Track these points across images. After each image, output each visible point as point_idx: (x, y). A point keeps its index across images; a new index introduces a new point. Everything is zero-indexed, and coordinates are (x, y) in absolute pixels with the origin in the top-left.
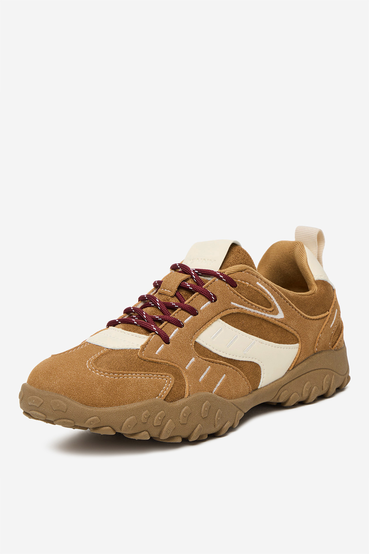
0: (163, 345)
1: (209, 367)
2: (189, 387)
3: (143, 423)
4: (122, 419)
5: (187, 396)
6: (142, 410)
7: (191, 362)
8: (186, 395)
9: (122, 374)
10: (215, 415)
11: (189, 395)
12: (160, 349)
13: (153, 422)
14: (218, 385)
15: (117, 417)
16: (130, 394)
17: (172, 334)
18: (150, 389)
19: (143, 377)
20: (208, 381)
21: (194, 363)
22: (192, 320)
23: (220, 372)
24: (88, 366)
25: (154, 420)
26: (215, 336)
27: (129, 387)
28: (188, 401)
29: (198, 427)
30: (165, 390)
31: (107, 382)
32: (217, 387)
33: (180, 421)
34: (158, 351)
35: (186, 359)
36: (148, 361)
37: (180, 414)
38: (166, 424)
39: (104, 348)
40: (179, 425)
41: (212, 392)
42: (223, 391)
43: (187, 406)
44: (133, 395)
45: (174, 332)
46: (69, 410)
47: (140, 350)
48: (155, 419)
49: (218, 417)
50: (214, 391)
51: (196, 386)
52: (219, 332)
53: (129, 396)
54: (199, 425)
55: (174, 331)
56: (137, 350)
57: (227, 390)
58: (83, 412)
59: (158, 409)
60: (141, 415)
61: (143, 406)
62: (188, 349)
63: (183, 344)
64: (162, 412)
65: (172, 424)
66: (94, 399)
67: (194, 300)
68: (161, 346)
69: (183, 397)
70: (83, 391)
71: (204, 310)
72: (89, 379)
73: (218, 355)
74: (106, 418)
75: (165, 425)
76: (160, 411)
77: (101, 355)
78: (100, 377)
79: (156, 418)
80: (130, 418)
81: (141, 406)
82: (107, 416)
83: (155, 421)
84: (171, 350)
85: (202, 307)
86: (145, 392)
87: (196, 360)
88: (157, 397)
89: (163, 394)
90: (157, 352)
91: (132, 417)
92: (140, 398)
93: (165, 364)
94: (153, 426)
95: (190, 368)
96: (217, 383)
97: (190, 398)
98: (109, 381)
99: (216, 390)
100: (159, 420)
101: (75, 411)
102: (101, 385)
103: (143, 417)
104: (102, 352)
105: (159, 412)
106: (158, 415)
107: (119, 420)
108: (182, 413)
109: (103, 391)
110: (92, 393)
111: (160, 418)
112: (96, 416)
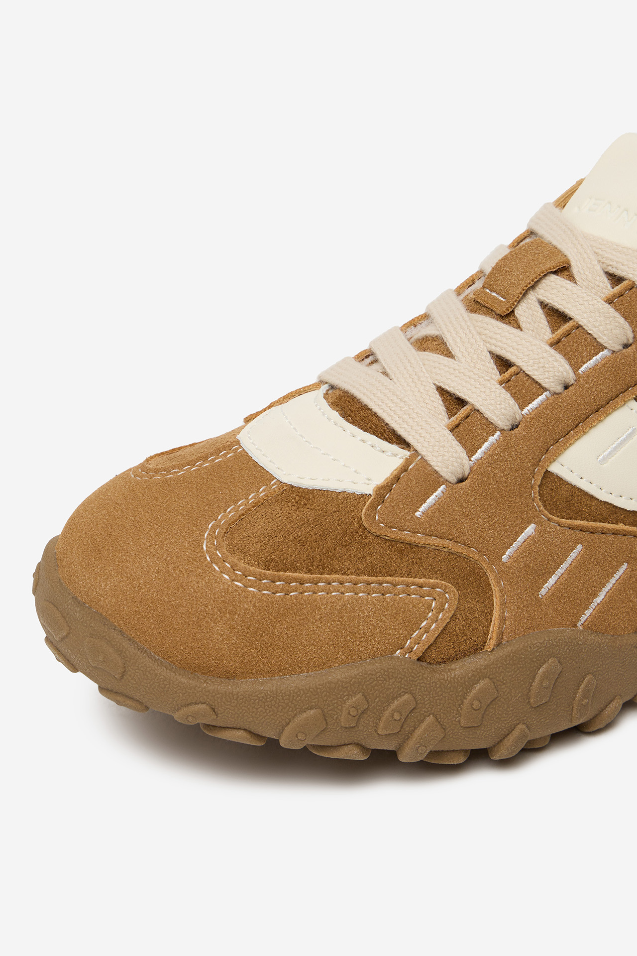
0: (443, 486)
1: (579, 547)
2: (503, 620)
3: (346, 728)
4: (280, 716)
5: (492, 648)
6: (345, 692)
7: (521, 538)
8: (491, 643)
9: (296, 582)
10: (575, 694)
11: (499, 644)
12: (431, 500)
13: (377, 724)
14: (598, 600)
15: (266, 710)
16: (313, 645)
17: (479, 451)
18: (378, 630)
19: (362, 592)
20: (566, 595)
21: (532, 541)
22: (546, 409)
23: (610, 559)
24: (207, 546)
25: (380, 720)
26: (610, 453)
27: (313, 623)
28: (493, 663)
29: (516, 733)
30: (426, 631)
31: (246, 606)
32: (593, 606)
33: (459, 721)
34: (424, 507)
35: (506, 531)
36: (386, 538)
37: (463, 702)
38: (415, 728)
39: (272, 477)
40: (456, 731)
41: (575, 626)
42: (611, 615)
43: (487, 680)
44: (323, 648)
45: (486, 445)
46: (130, 676)
47: (372, 498)
48: (384, 719)
49: (584, 696)
50: (583, 618)
51: (526, 615)
52: (625, 440)
53: (312, 650)
54: (520, 726)
55: (485, 440)
56: (364, 496)
57: (623, 610)
58: (169, 688)
59: (396, 690)
60: (339, 707)
61: (349, 682)
62: (518, 500)
63: (506, 482)
64: (406, 696)
65: (433, 731)
66: (205, 654)
67: (564, 345)
68: (436, 490)
69: (478, 648)
70: (175, 629)
71: (588, 376)
72: (195, 591)
73: (614, 506)
74: (234, 710)
75: (414, 731)
76: (400, 696)
77: (254, 507)
78: (230, 589)
79: (387, 714)
80: (305, 715)
81: (342, 682)
82: (236, 706)
83: (381, 724)
84: (464, 504)
85: (585, 366)
86: (360, 638)
87: (540, 532)
88: (399, 651)
89: (418, 643)
90: (421, 509)
91: (312, 712)
92: (343, 657)
93: (438, 548)
94: (376, 734)
95: (515, 559)
96: (595, 595)
97: (500, 653)
98: (254, 606)
99: (588, 615)
100: (395, 720)
101: (145, 681)
102: (228, 615)
103: (345, 712)
104: (264, 491)
105: (396, 698)
106: (393, 706)
107: (272, 717)
108: (469, 698)
109: (231, 633)
110: (199, 636)
111: (397, 716)
112: (204, 703)
